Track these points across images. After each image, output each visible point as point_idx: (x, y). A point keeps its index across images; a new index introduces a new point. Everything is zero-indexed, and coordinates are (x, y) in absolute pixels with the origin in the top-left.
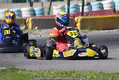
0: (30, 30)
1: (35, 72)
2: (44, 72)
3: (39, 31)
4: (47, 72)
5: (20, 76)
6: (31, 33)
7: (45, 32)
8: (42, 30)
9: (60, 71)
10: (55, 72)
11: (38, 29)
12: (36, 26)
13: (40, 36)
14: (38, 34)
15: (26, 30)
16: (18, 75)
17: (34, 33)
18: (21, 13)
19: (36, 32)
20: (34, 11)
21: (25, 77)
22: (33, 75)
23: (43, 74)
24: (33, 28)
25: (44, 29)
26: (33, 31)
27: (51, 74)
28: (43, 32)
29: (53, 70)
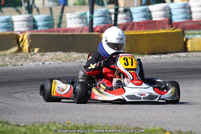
0: (26, 53)
2: (40, 127)
3: (41, 55)
4: (45, 127)
6: (28, 58)
7: (51, 57)
8: (47, 54)
9: (67, 126)
11: (39, 52)
12: (37, 47)
13: (43, 63)
14: (40, 61)
15: (18, 54)
17: (32, 59)
18: (13, 24)
19: (35, 56)
20: (34, 21)
22: (21, 132)
23: (38, 130)
24: (31, 50)
25: (50, 51)
26: (31, 55)
27: (50, 130)
28: (47, 57)
29: (55, 123)
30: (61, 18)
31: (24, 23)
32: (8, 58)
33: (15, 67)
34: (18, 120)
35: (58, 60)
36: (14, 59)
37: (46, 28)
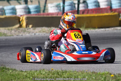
0: (24, 28)
1: (26, 71)
3: (33, 29)
4: (38, 72)
5: (9, 76)
6: (25, 31)
7: (39, 31)
9: (51, 71)
11: (32, 27)
12: (31, 24)
13: (35, 34)
14: (33, 33)
15: (20, 28)
16: (8, 75)
17: (28, 32)
18: (16, 11)
19: (30, 30)
20: (29, 9)
21: (15, 77)
22: (23, 75)
23: (34, 74)
24: (27, 26)
25: (38, 27)
26: (28, 29)
27: (41, 74)
28: (37, 30)
29: (44, 69)
30: (45, 7)
31: (23, 10)
32: (14, 31)
33: (18, 37)
34: (21, 68)
35: (44, 32)
36: (17, 32)
37: (36, 13)
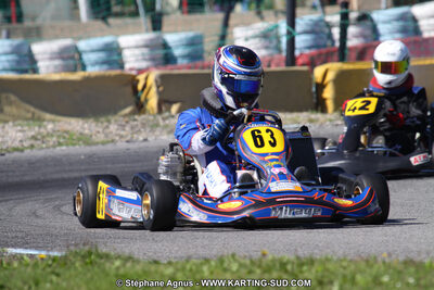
0: (154, 115)
1: (170, 263)
2: (203, 264)
4: (213, 263)
5: (113, 279)
6: (157, 125)
9: (260, 260)
10: (241, 265)
12: (175, 102)
15: (136, 117)
16: (107, 275)
17: (166, 126)
18: (120, 54)
19: (172, 121)
20: (165, 46)
22: (163, 276)
23: (199, 271)
24: (163, 108)
26: (164, 119)
27: (226, 270)
29: (233, 256)
30: (223, 37)
31: (145, 51)
32: (116, 127)
33: (130, 146)
36: (127, 128)
